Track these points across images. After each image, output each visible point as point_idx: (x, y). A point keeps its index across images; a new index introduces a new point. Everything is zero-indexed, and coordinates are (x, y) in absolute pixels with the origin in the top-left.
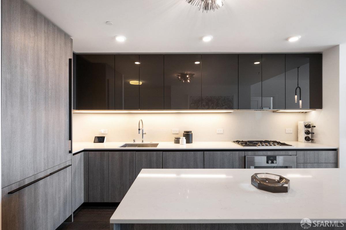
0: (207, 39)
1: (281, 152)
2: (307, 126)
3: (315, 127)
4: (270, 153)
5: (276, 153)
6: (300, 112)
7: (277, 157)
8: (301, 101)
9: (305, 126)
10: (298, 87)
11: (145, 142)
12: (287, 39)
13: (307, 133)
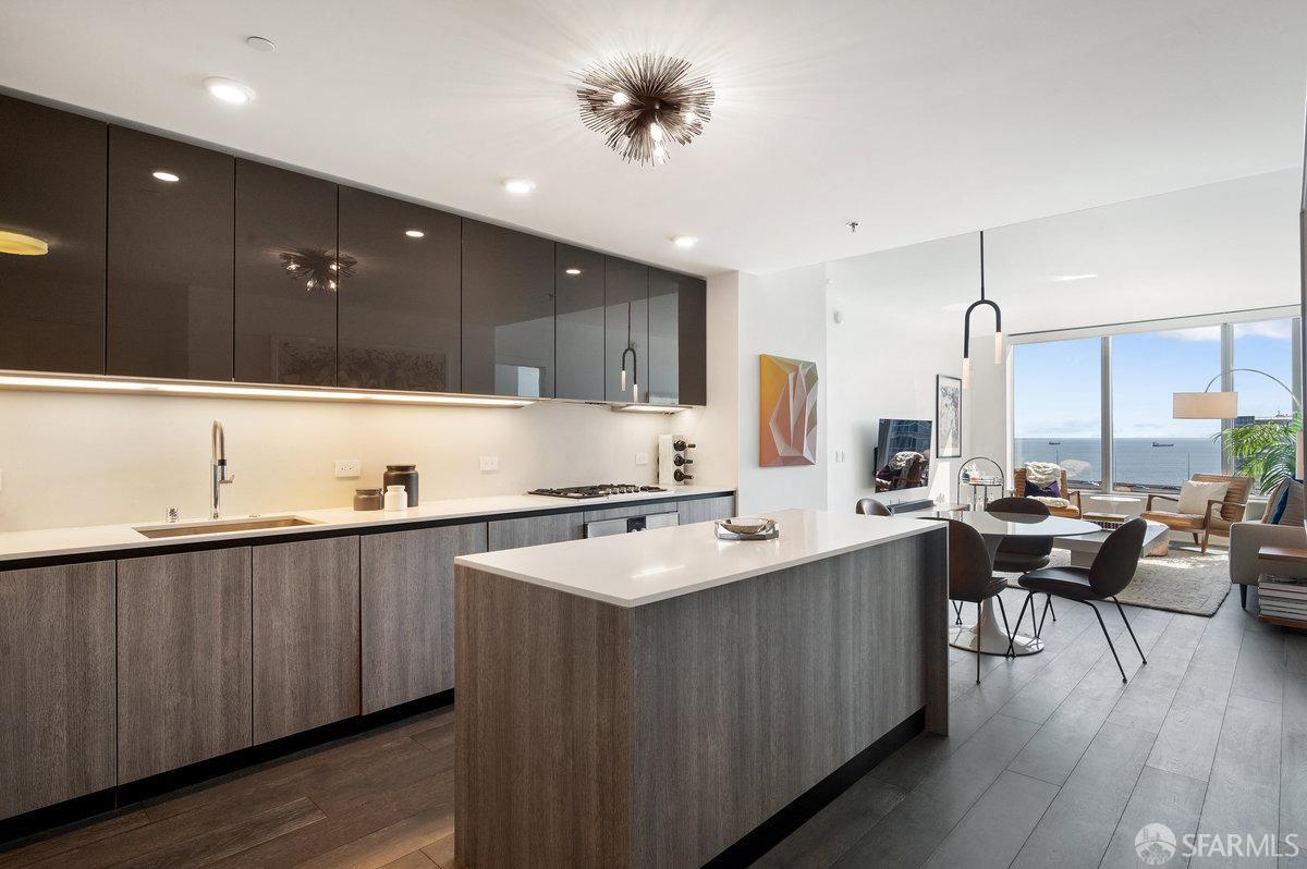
0: (519, 188)
1: (653, 506)
2: (680, 446)
3: (694, 446)
4: (633, 512)
5: (644, 510)
6: (661, 413)
7: (648, 519)
8: (635, 387)
9: (675, 445)
10: (629, 349)
11: (225, 518)
12: (672, 239)
13: (679, 461)
